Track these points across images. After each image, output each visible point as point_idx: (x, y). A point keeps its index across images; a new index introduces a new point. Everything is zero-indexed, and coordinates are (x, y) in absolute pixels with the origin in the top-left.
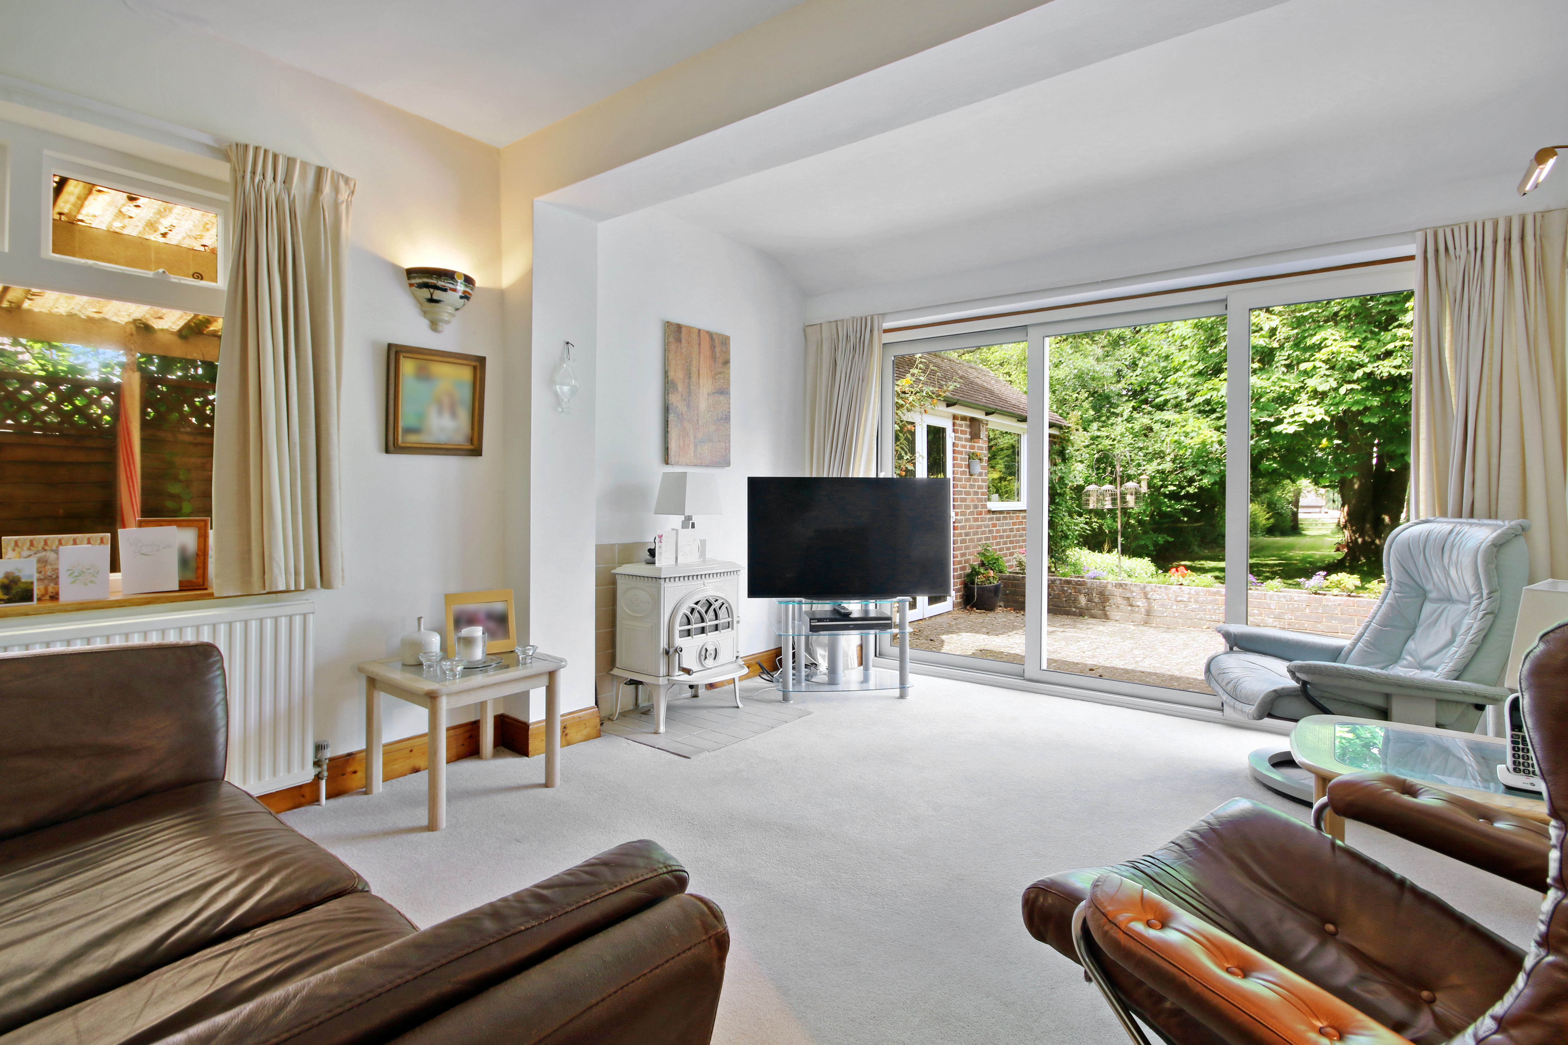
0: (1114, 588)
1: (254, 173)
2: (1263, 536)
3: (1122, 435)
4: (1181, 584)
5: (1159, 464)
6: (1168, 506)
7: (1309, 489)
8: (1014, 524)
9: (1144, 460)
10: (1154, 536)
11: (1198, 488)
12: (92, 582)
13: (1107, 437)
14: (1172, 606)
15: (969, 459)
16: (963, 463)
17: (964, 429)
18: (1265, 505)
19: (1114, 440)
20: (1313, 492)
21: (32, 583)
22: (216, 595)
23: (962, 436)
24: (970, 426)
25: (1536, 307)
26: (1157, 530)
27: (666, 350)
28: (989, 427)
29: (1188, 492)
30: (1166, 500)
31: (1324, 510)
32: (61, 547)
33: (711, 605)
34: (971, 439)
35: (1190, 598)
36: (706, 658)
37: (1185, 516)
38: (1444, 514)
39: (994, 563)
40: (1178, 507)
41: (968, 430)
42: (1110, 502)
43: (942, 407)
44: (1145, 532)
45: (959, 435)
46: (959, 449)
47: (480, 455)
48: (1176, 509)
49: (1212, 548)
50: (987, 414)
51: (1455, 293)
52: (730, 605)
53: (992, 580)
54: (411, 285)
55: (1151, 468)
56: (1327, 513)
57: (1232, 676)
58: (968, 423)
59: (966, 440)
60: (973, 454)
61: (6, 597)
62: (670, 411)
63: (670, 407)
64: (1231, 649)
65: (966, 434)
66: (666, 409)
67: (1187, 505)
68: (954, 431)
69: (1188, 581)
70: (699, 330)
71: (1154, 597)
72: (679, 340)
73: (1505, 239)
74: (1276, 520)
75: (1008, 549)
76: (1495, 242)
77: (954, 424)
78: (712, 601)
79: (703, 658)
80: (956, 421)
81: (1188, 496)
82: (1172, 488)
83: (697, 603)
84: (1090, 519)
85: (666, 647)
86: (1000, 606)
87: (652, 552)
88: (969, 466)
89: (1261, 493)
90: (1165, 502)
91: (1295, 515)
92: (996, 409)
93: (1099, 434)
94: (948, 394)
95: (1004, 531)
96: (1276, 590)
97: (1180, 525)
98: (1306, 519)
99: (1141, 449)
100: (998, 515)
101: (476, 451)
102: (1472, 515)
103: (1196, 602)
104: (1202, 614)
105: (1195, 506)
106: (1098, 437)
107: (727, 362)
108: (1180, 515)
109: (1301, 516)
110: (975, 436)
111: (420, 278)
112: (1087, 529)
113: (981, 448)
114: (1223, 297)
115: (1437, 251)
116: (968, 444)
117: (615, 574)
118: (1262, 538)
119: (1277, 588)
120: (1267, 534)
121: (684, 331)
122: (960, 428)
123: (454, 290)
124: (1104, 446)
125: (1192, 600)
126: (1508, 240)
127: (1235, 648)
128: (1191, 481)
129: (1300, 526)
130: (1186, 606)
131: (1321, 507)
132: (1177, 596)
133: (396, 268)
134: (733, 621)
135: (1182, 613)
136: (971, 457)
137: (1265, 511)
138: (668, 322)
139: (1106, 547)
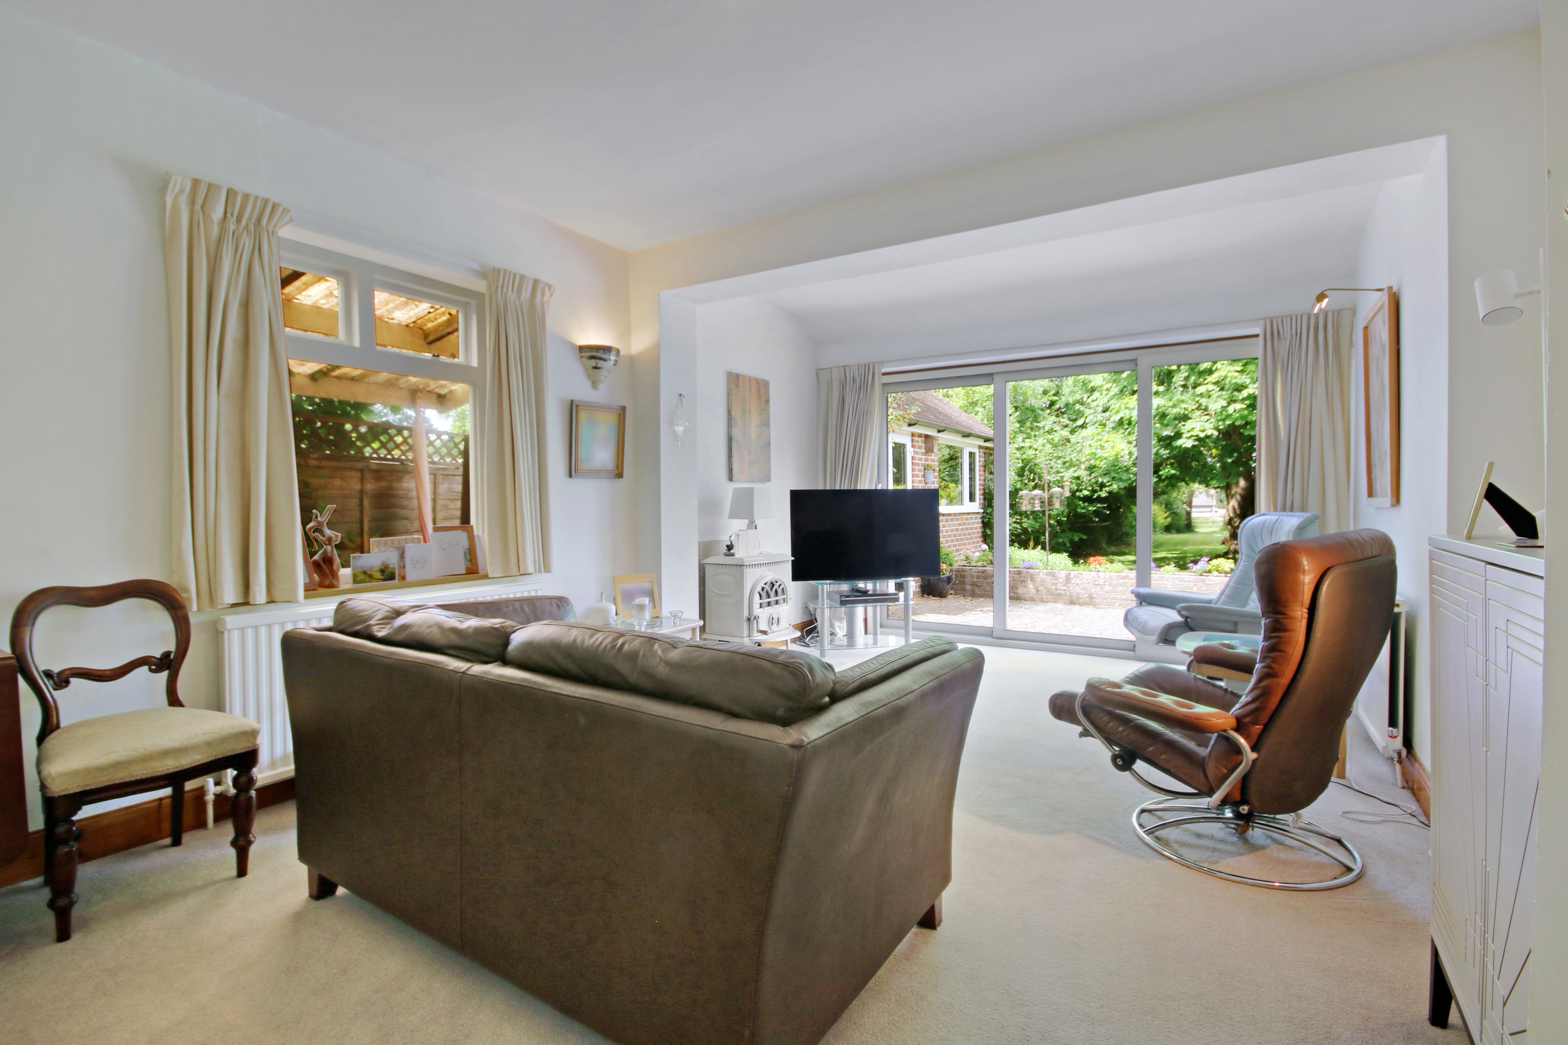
0: (1045, 576)
1: (502, 288)
2: (1162, 533)
3: (1043, 445)
4: (1098, 571)
5: (1075, 471)
6: (1083, 508)
7: (1201, 491)
8: (959, 524)
9: (1062, 468)
10: (1069, 534)
11: (1108, 492)
12: (423, 568)
13: (1030, 447)
14: (1091, 589)
15: (925, 470)
16: (920, 473)
17: (920, 444)
18: (1163, 506)
19: (1036, 450)
20: (1204, 493)
21: (395, 568)
22: (490, 576)
23: (918, 450)
24: (925, 442)
25: (1332, 373)
26: (1073, 529)
27: (729, 394)
28: (939, 442)
29: (1099, 496)
30: (1081, 503)
31: (1214, 509)
32: (406, 545)
33: (773, 585)
34: (926, 453)
35: (1105, 582)
36: (772, 624)
37: (1096, 517)
38: (1275, 510)
39: (945, 558)
40: (1091, 508)
41: (923, 445)
42: (1039, 505)
43: (906, 428)
44: (1063, 531)
45: (916, 450)
46: (916, 461)
47: (622, 477)
48: (1089, 511)
49: (1118, 545)
50: (939, 431)
51: (1283, 362)
52: (785, 586)
53: (945, 572)
54: (581, 357)
55: (1068, 474)
56: (1216, 512)
57: (1142, 620)
58: (923, 439)
59: (922, 454)
60: (928, 465)
61: (382, 577)
62: (733, 441)
63: (733, 438)
64: (1141, 604)
65: (922, 449)
66: (730, 440)
67: (1099, 507)
68: (913, 446)
69: (1103, 569)
70: (750, 378)
71: (1077, 582)
72: (737, 386)
73: (1315, 328)
74: (1173, 519)
75: (955, 546)
76: (1308, 329)
77: (912, 441)
78: (774, 583)
79: (771, 624)
80: (914, 438)
81: (1100, 500)
82: (1086, 493)
83: (765, 584)
84: (1021, 519)
85: (748, 616)
86: (951, 594)
87: (730, 547)
88: (924, 476)
89: (1160, 494)
90: (1080, 504)
91: (1189, 514)
92: (946, 428)
93: (1023, 445)
94: (911, 416)
95: (952, 530)
96: (1171, 573)
97: (1090, 525)
98: (1198, 518)
99: (1059, 458)
100: (947, 518)
101: (620, 475)
102: (1292, 510)
103: (1110, 585)
104: (1114, 595)
105: (1104, 508)
106: (1023, 447)
107: (768, 401)
108: (1092, 516)
109: (1194, 515)
110: (929, 450)
111: (589, 352)
112: (1018, 528)
113: (933, 460)
114: (1134, 357)
115: (1272, 334)
116: (923, 457)
117: (704, 564)
118: (1161, 535)
119: (1172, 572)
120: (1165, 531)
121: (741, 379)
122: (917, 444)
123: (610, 359)
124: (1028, 455)
125: (1107, 583)
126: (1316, 328)
127: (1143, 603)
128: (1102, 486)
129: (1193, 524)
130: (1102, 589)
131: (1211, 507)
132: (1095, 581)
133: (572, 345)
134: (787, 598)
135: (1099, 594)
136: (926, 468)
137: (1163, 511)
138: (730, 373)
139: (1032, 544)
